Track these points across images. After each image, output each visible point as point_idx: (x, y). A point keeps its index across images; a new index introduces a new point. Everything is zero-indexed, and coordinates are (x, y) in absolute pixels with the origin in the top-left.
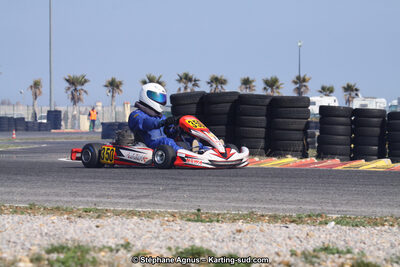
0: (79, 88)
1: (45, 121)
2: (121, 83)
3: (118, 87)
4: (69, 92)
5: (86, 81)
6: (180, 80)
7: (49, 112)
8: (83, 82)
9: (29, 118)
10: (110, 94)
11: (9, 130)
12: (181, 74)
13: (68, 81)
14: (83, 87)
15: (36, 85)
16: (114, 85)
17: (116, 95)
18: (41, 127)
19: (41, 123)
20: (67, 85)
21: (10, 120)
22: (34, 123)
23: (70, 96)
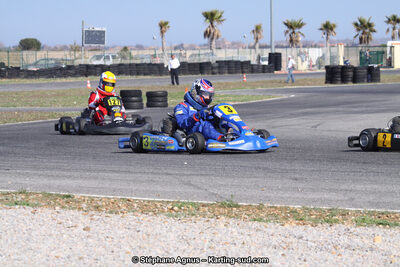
0: (296, 31)
1: (266, 63)
2: (334, 26)
3: (332, 29)
4: (288, 35)
5: (302, 24)
6: (389, 21)
7: (270, 54)
8: (300, 26)
9: (254, 62)
10: (325, 36)
11: (236, 73)
12: (389, 16)
13: (286, 24)
14: (300, 30)
15: (258, 29)
16: (328, 28)
17: (330, 37)
18: (264, 69)
19: (264, 66)
20: (286, 28)
21: (237, 63)
22: (258, 65)
23: (289, 39)
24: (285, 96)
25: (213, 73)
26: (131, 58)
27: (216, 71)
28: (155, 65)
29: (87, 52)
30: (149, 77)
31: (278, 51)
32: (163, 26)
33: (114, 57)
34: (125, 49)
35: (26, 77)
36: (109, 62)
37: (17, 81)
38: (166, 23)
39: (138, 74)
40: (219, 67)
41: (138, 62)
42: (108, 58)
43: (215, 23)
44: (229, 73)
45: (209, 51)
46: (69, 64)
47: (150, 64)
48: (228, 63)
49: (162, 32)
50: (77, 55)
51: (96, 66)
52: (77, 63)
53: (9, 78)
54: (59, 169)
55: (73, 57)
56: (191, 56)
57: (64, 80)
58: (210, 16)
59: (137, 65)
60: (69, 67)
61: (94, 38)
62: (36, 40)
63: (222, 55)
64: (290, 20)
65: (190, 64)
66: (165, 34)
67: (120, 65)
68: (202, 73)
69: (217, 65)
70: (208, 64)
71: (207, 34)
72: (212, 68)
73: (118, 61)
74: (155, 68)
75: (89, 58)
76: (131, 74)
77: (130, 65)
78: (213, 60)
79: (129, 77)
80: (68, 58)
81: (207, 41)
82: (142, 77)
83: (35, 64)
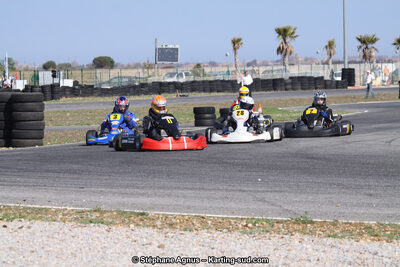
0: (370, 46)
1: (339, 79)
4: (361, 50)
5: (376, 40)
7: (343, 70)
8: (373, 41)
9: (327, 77)
10: (398, 51)
11: (309, 89)
13: (359, 40)
14: (374, 45)
15: (330, 45)
18: (338, 85)
19: (337, 81)
20: (359, 44)
21: (310, 78)
22: (332, 81)
23: (362, 54)
24: (358, 112)
25: (286, 89)
26: (205, 75)
27: (289, 87)
28: (229, 81)
29: (160, 71)
30: (221, 94)
31: (351, 66)
32: (236, 42)
33: (187, 74)
34: (198, 65)
35: (100, 95)
36: (183, 80)
37: (90, 99)
38: (239, 40)
39: (211, 91)
40: (292, 83)
41: (211, 79)
42: (181, 75)
43: (288, 40)
44: (302, 89)
45: (282, 67)
46: (142, 81)
47: (223, 81)
48: (301, 79)
49: (235, 49)
50: (150, 72)
51: (170, 83)
52: (150, 80)
53: (82, 96)
54: (133, 186)
55: (146, 75)
56: (264, 72)
57: (137, 98)
58: (283, 33)
59: (211, 82)
60: (142, 85)
61: (168, 55)
62: (109, 58)
63: (295, 71)
64: (363, 35)
65: (263, 81)
66: (238, 51)
67: (193, 82)
68: (275, 89)
69: (290, 81)
70: (282, 80)
71: (280, 50)
72: (286, 84)
73: (191, 79)
74: (229, 85)
75: (162, 76)
76: (204, 91)
77: (203, 82)
78: (286, 76)
79: (203, 94)
80: (141, 76)
81: (280, 57)
82: (215, 94)
83: (109, 82)
